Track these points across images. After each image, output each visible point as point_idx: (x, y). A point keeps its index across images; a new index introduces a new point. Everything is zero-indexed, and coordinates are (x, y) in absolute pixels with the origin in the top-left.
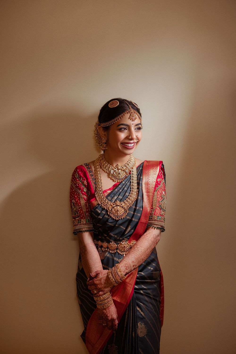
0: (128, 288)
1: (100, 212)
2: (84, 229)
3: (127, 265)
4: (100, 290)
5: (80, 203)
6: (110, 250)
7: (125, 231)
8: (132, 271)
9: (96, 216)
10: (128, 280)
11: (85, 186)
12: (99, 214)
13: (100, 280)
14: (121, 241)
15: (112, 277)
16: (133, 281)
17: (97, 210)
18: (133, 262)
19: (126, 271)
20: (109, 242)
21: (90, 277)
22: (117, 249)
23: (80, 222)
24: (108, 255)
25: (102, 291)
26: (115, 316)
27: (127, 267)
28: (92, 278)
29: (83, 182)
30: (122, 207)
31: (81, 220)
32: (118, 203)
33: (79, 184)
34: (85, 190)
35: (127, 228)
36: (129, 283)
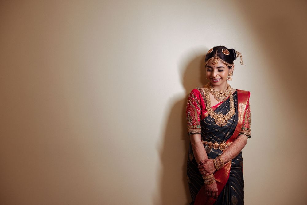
0: (226, 173)
1: (209, 121)
2: (196, 132)
3: (226, 157)
4: (207, 172)
5: (194, 115)
6: (214, 147)
7: (225, 135)
8: (228, 162)
9: (207, 124)
10: (225, 168)
11: (199, 103)
12: (209, 122)
13: (208, 165)
14: (222, 142)
15: (216, 163)
16: (229, 169)
17: (208, 119)
18: (230, 156)
19: (225, 161)
20: (213, 142)
21: (201, 163)
22: (219, 147)
23: (193, 127)
24: (213, 151)
25: (208, 173)
26: (217, 190)
27: (226, 158)
28: (202, 164)
29: (197, 101)
30: (224, 118)
31: (194, 126)
32: (222, 115)
33: (194, 102)
34: (199, 106)
35: (226, 134)
36: (226, 170)
